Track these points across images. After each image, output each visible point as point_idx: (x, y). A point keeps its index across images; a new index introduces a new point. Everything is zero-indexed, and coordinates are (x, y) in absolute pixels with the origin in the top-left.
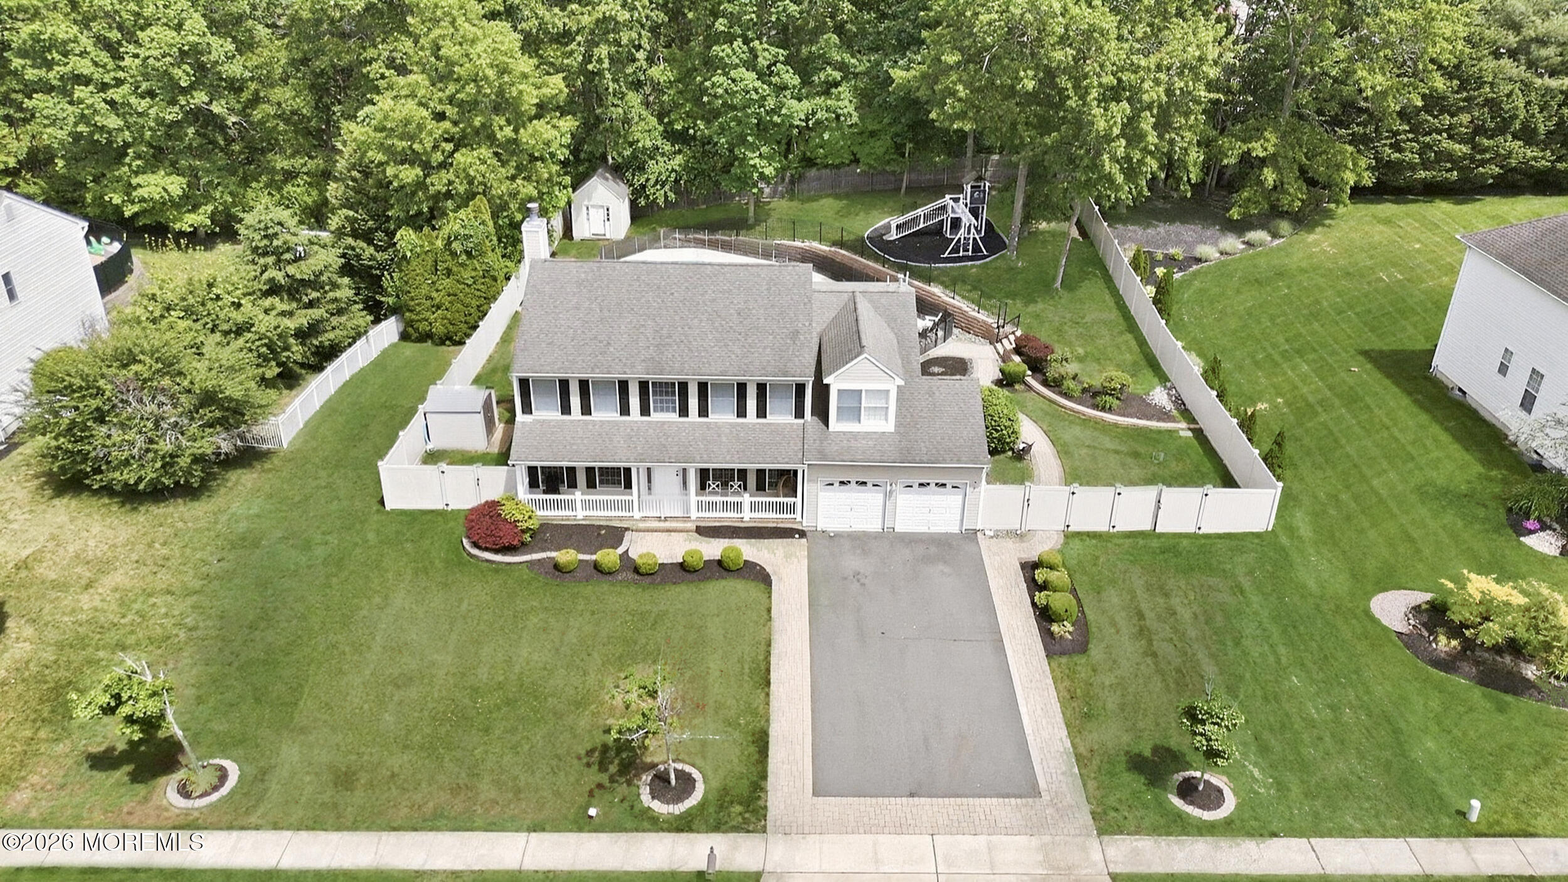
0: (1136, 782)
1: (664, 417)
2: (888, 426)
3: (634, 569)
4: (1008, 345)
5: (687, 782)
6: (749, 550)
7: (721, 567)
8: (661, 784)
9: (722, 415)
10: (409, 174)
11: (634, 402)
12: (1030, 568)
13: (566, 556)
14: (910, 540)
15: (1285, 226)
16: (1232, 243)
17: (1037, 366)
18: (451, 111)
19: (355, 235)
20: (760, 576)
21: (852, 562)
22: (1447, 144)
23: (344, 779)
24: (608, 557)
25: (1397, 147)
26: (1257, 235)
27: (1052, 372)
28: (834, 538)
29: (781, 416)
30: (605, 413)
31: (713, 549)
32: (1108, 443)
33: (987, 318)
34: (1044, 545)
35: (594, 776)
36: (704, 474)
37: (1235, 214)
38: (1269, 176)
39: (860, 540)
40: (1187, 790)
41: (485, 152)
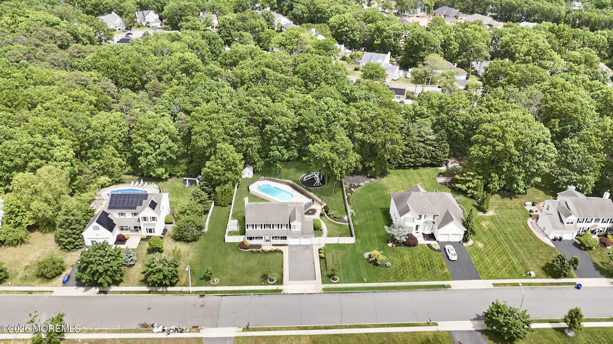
0: (328, 278)
1: (267, 229)
2: (300, 230)
3: (263, 251)
4: (323, 206)
5: (273, 280)
6: (280, 248)
7: (276, 251)
8: (271, 280)
9: (276, 228)
10: (217, 177)
11: (263, 227)
12: (320, 250)
13: (254, 250)
14: (302, 246)
15: (378, 177)
16: (367, 182)
17: (327, 212)
18: (225, 166)
19: (205, 186)
20: (281, 252)
21: (295, 250)
22: (410, 160)
23: (232, 280)
24: (260, 250)
25: (401, 160)
26: (372, 180)
27: (329, 213)
28: (292, 246)
29: (284, 228)
30: (259, 228)
31: (275, 248)
32: (336, 227)
33: (320, 200)
34: (322, 246)
35: (262, 279)
36: (273, 237)
37: (369, 175)
38: (374, 169)
39: (296, 246)
40: (333, 279)
41: (230, 172)
